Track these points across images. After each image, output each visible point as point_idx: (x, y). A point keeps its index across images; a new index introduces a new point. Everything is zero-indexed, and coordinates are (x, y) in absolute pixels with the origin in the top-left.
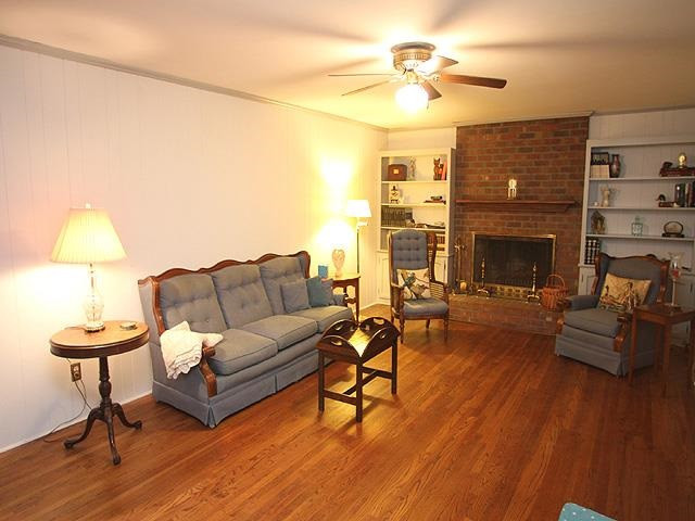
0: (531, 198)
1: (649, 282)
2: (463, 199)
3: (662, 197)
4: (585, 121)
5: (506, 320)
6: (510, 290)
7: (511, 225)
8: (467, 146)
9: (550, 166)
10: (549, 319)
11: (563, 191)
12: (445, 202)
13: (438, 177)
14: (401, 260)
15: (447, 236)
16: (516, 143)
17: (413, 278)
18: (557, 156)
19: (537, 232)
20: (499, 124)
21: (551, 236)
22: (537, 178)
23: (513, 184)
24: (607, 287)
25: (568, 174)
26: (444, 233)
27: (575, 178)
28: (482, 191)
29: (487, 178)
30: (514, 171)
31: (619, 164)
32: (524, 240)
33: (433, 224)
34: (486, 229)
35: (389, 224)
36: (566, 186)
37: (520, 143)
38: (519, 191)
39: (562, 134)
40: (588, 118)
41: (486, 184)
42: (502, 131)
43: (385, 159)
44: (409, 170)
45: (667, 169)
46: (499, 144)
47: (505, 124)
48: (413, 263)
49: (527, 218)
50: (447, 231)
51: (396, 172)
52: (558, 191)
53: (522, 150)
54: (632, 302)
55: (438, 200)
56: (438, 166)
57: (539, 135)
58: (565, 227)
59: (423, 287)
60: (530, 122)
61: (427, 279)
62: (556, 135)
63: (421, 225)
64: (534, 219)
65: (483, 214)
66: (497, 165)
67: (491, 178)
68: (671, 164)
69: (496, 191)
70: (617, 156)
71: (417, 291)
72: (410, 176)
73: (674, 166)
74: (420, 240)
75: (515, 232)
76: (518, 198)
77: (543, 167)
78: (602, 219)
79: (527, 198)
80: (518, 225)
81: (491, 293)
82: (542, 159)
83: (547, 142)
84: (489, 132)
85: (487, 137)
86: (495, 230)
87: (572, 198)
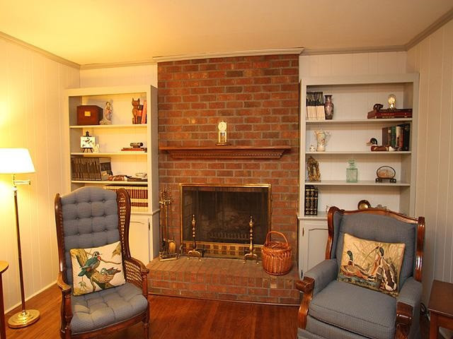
0: (243, 143)
1: (402, 246)
2: (168, 146)
3: (373, 140)
4: (294, 59)
5: (224, 291)
6: (225, 248)
7: (223, 174)
8: (169, 85)
9: (262, 107)
10: (273, 286)
11: (276, 135)
12: (146, 150)
13: (138, 120)
14: (78, 233)
15: (150, 189)
16: (223, 82)
17: (96, 259)
18: (268, 97)
19: (250, 182)
20: (204, 60)
21: (266, 185)
22: (248, 120)
23: (222, 127)
24: (350, 253)
25: (280, 116)
26: (146, 186)
27: (288, 121)
28: (188, 136)
29: (193, 122)
30: (224, 113)
31: (332, 106)
32: (238, 190)
33: (134, 176)
34: (194, 179)
35: (81, 178)
36: (278, 130)
37: (228, 82)
38: (229, 135)
39: (272, 73)
40: (297, 56)
41: (193, 128)
42: (209, 68)
43: (73, 99)
44: (105, 112)
45: (378, 111)
46: (206, 83)
47: (212, 60)
48: (98, 236)
49: (238, 166)
50: (150, 183)
51: (88, 114)
52: (272, 136)
53: (230, 90)
54: (389, 275)
55: (138, 147)
56: (138, 106)
57: (248, 73)
58: (280, 174)
59: (112, 272)
60: (238, 58)
61: (118, 258)
62: (266, 74)
63: (120, 178)
64: (247, 166)
65: (191, 162)
66: (203, 106)
67: (198, 121)
68: (382, 106)
69: (204, 136)
70: (331, 96)
71: (102, 279)
72: (105, 119)
73: (385, 108)
74: (108, 202)
75: (227, 182)
76: (229, 144)
77: (254, 109)
78: (316, 165)
79: (239, 143)
80: (229, 174)
81: (203, 252)
82: (253, 100)
83: (257, 81)
84: (194, 69)
85: (192, 75)
86: (204, 180)
87: (285, 143)
